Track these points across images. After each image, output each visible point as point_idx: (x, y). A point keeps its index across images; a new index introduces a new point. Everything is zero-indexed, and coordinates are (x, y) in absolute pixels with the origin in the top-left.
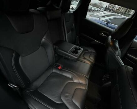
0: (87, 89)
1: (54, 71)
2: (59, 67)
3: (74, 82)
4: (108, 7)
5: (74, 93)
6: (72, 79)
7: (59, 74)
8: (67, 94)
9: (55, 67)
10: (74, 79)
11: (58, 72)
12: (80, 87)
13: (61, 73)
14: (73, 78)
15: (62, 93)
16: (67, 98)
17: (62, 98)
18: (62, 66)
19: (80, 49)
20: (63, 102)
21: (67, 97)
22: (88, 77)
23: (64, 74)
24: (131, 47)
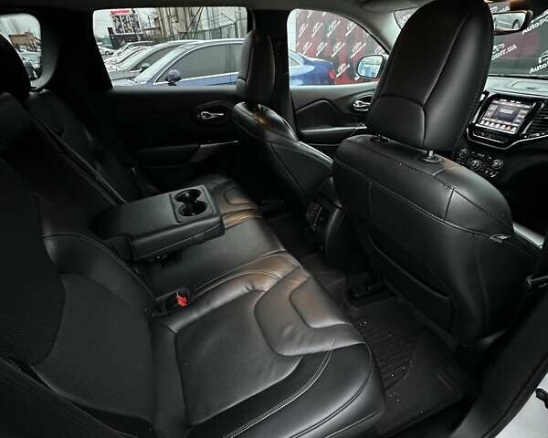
0: (308, 275)
1: (175, 327)
2: (180, 303)
3: (266, 293)
4: (118, 31)
5: (297, 311)
6: (254, 292)
7: (203, 318)
8: (288, 330)
9: (165, 312)
10: (258, 287)
11: (195, 315)
12: (294, 287)
13: (205, 310)
14: (253, 287)
15: (270, 345)
16: (298, 338)
17: (285, 354)
18: (182, 290)
19: (196, 193)
20: (299, 356)
21: (292, 336)
22: (283, 250)
23: (219, 301)
24: (296, 107)
